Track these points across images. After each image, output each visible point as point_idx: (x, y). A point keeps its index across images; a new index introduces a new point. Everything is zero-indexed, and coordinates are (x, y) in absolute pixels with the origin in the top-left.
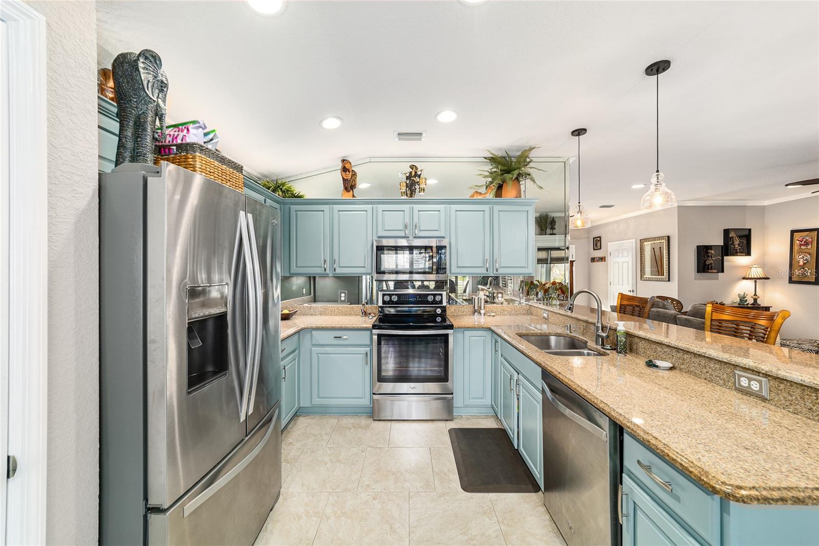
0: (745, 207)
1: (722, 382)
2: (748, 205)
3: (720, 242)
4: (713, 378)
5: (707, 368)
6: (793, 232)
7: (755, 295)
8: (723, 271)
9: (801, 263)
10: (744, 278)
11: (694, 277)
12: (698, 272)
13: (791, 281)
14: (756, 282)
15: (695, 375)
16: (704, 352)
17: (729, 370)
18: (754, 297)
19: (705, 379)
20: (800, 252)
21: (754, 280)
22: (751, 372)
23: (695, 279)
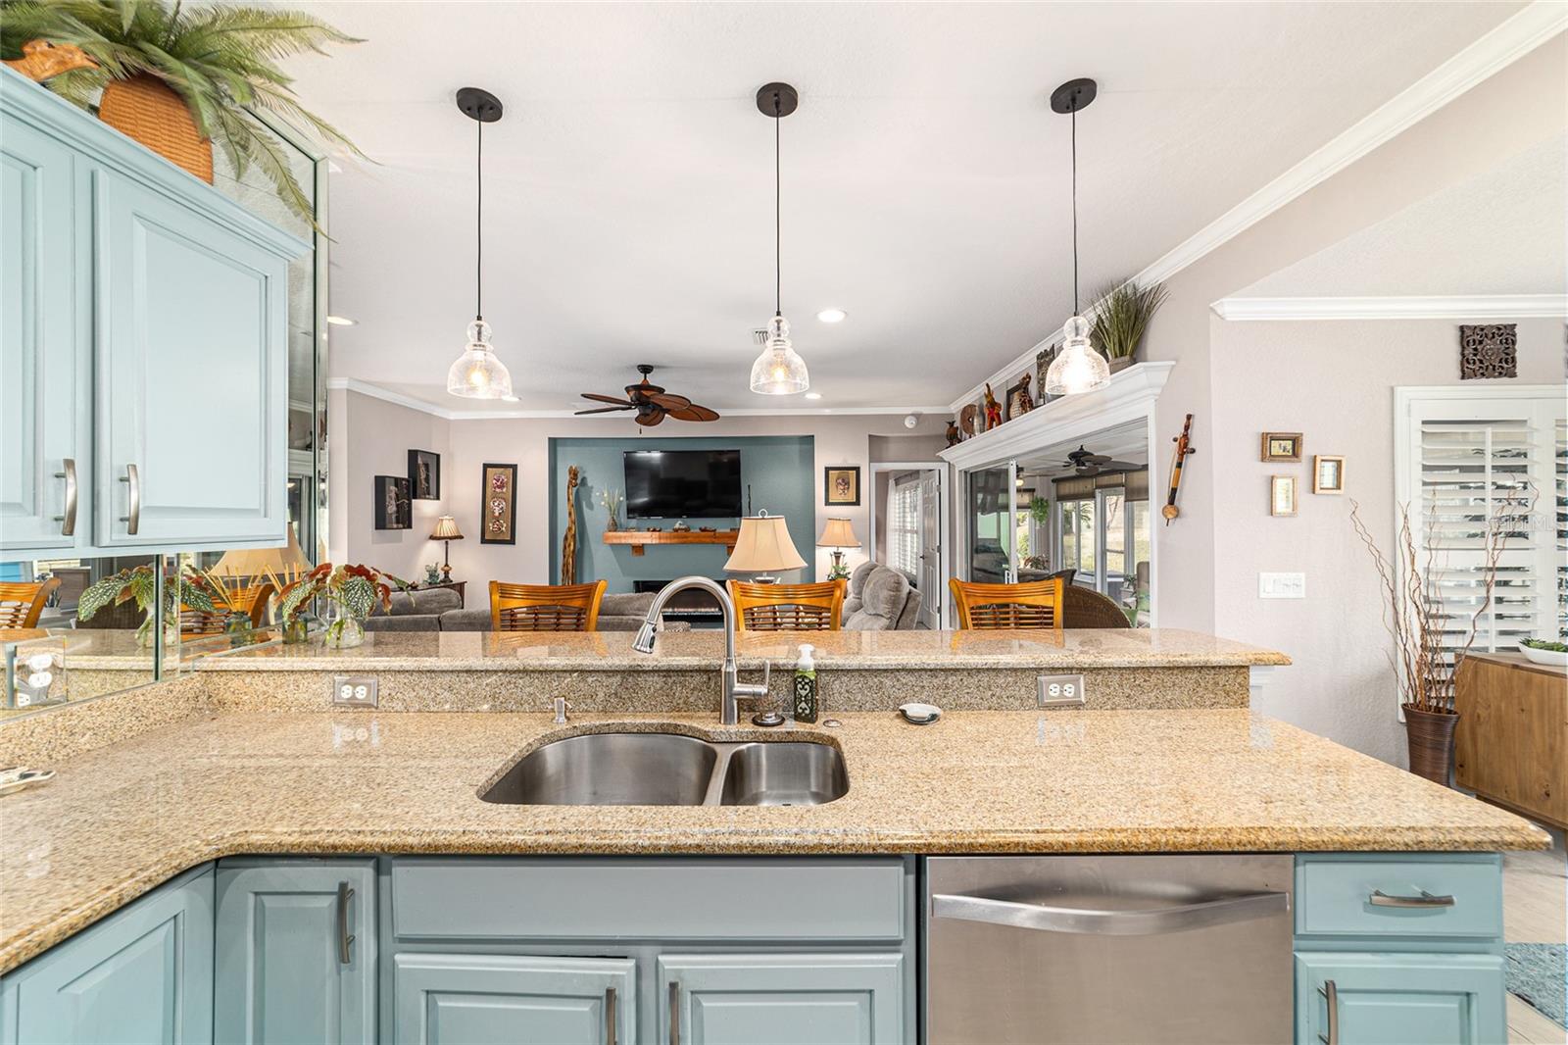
0: (430, 415)
1: (1017, 703)
2: (435, 414)
3: (402, 472)
4: (1003, 702)
5: (993, 688)
6: (486, 466)
7: (447, 565)
8: (410, 527)
9: (497, 514)
10: (432, 538)
11: (370, 538)
12: (376, 528)
13: (484, 541)
14: (447, 543)
15: (970, 707)
16: (996, 661)
17: (1029, 680)
18: (446, 568)
19: (990, 709)
20: (495, 496)
21: (444, 541)
22: (1061, 672)
23: (373, 543)
